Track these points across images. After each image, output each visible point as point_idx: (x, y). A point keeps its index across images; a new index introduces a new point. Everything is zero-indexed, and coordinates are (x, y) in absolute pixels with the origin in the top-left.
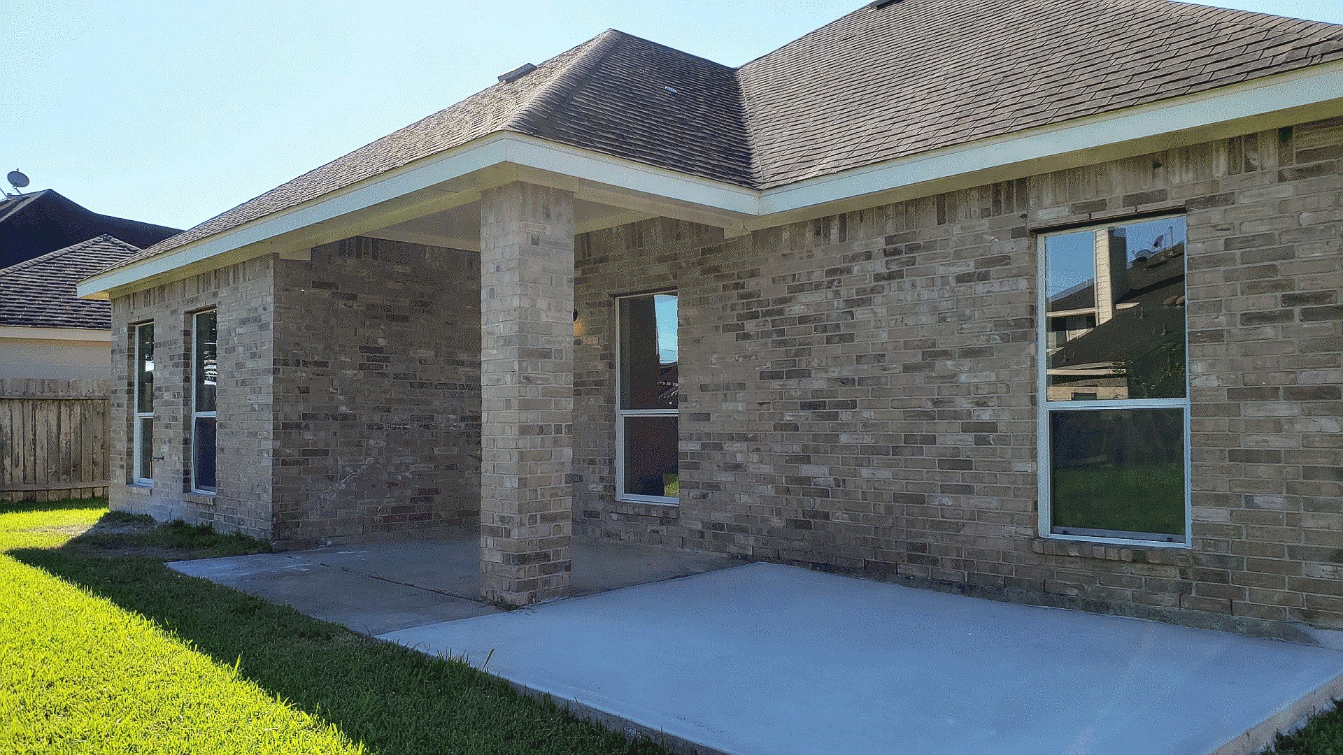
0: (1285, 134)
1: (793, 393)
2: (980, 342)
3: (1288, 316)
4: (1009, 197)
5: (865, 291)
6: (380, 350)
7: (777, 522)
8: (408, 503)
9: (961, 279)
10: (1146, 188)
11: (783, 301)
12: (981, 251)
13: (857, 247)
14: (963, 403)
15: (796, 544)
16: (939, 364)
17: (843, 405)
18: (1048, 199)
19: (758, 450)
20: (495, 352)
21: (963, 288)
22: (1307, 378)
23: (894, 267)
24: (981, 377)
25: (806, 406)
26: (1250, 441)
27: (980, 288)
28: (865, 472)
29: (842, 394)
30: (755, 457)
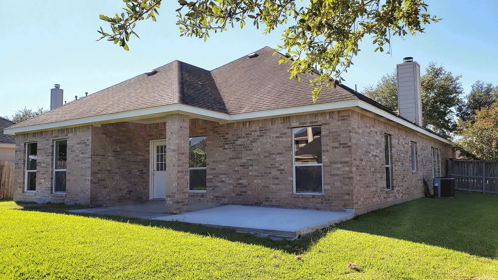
0: (339, 112)
1: (238, 163)
2: (281, 151)
3: (340, 147)
4: (286, 120)
5: (255, 139)
6: (118, 152)
7: (233, 195)
8: (124, 195)
9: (276, 137)
10: (314, 121)
11: (235, 140)
12: (280, 131)
13: (253, 129)
14: (277, 165)
15: (238, 200)
16: (272, 156)
17: (250, 165)
18: (295, 121)
19: (228, 177)
20: (170, 153)
21: (277, 139)
22: (343, 160)
23: (262, 134)
24: (281, 159)
25: (241, 166)
26: (334, 172)
27: (281, 139)
28: (255, 181)
29: (250, 163)
30: (228, 179)
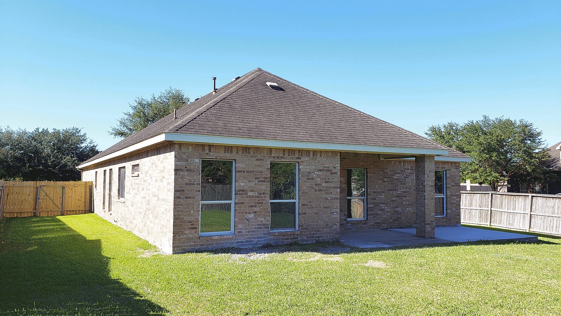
7: (391, 220)
11: (392, 175)
17: (404, 196)
23: (412, 172)
25: (397, 197)
29: (404, 194)
30: (387, 207)
